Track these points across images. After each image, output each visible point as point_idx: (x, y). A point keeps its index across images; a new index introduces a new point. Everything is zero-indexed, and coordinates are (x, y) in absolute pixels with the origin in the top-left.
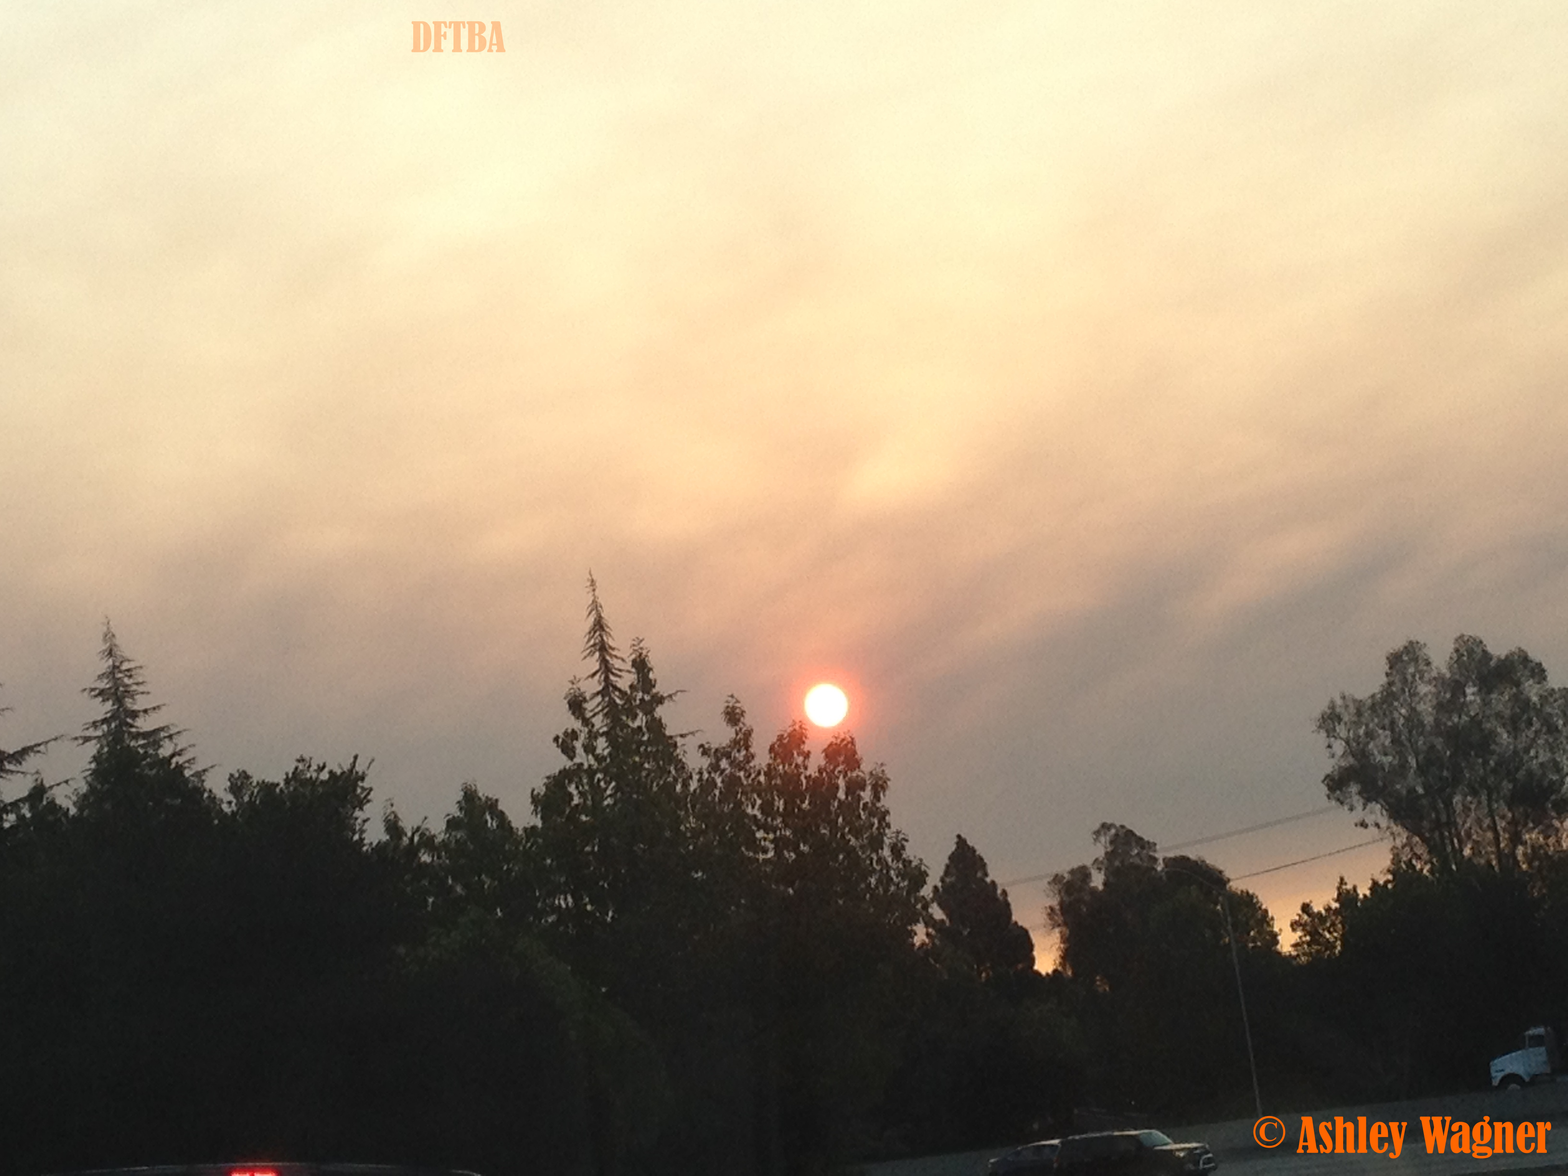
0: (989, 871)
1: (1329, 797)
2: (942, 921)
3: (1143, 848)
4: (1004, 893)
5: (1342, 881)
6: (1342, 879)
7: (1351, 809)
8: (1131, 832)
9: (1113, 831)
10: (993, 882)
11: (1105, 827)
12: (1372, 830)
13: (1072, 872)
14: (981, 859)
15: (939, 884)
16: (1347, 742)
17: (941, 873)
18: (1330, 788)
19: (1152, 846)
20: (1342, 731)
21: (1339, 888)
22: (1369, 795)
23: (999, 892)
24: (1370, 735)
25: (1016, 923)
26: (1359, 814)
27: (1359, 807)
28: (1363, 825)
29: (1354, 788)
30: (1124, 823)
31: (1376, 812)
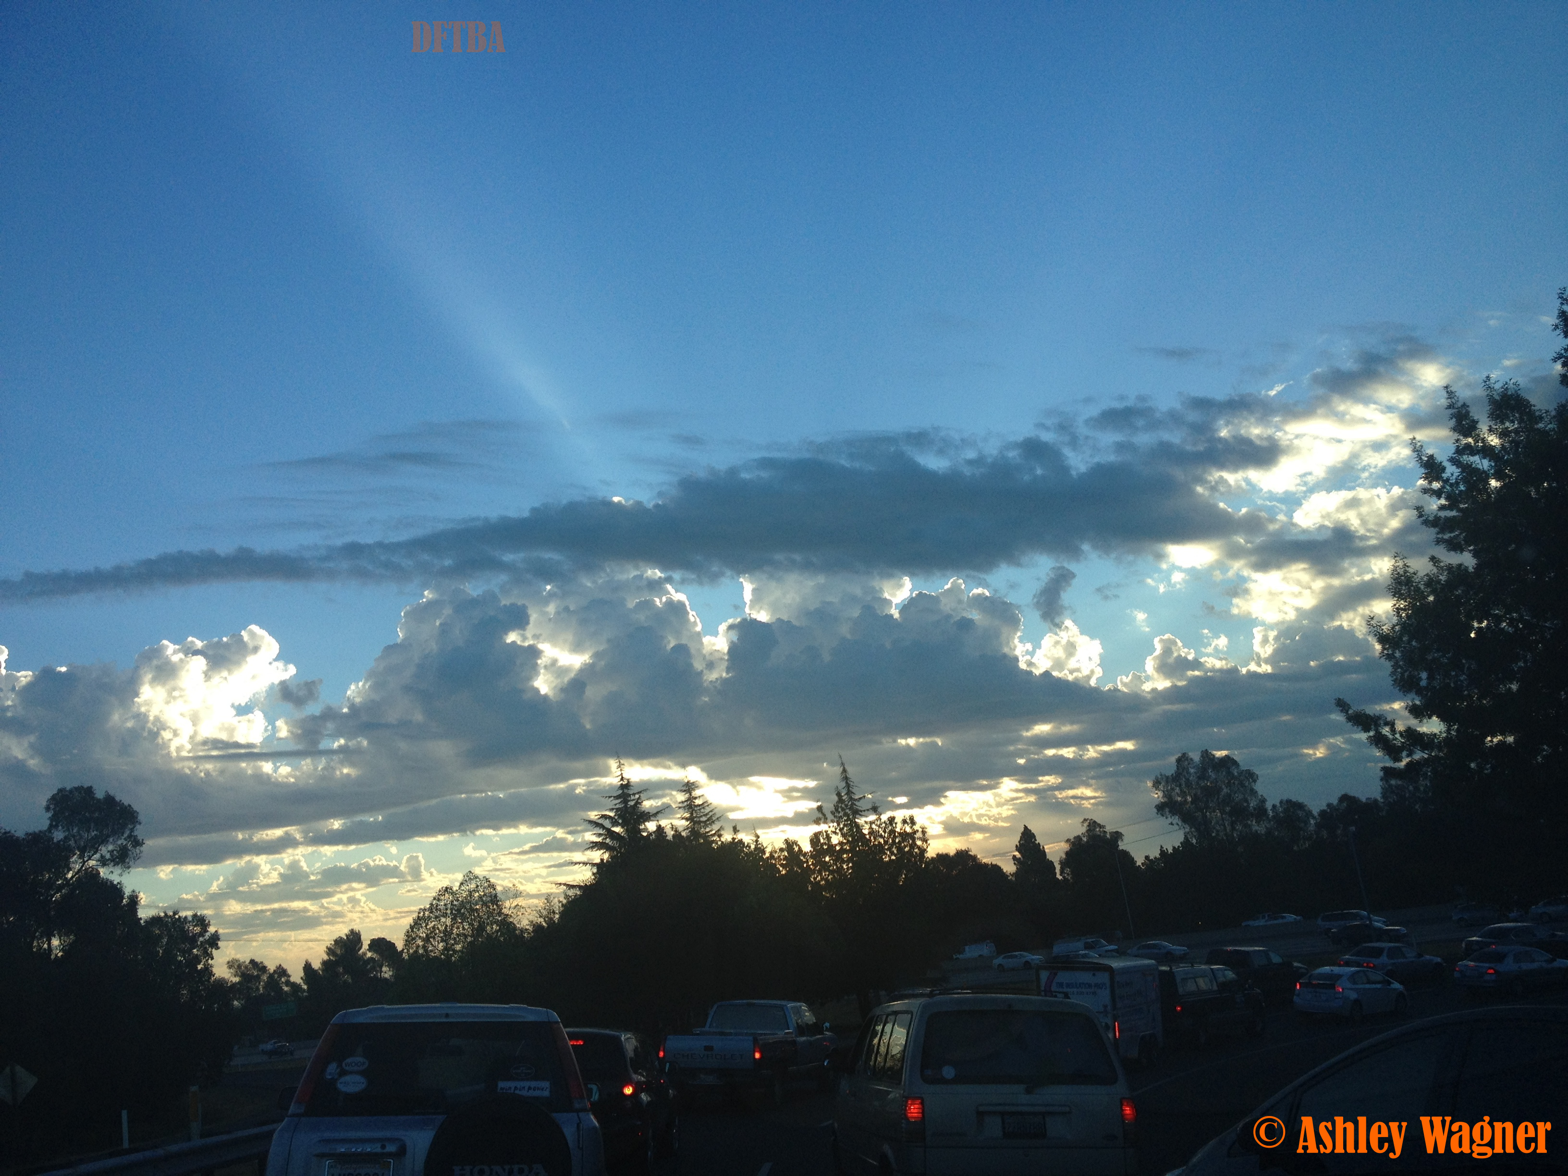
0: (1037, 839)
1: (1157, 814)
2: (1020, 858)
3: (1100, 828)
4: (1043, 847)
5: (1162, 847)
6: (1161, 846)
7: (1166, 818)
8: (1095, 822)
9: (1088, 821)
10: (1039, 843)
11: (1085, 820)
12: (1176, 827)
13: (1075, 838)
14: (1033, 834)
15: (1018, 844)
16: (1164, 792)
17: (1019, 840)
18: (1158, 810)
19: (1104, 827)
20: (1161, 787)
21: (1161, 850)
22: (1173, 813)
23: (1041, 847)
24: (1173, 789)
25: (1048, 859)
26: (1170, 820)
27: (1169, 816)
28: (1172, 824)
29: (1167, 810)
30: (1092, 818)
31: (1176, 819)
